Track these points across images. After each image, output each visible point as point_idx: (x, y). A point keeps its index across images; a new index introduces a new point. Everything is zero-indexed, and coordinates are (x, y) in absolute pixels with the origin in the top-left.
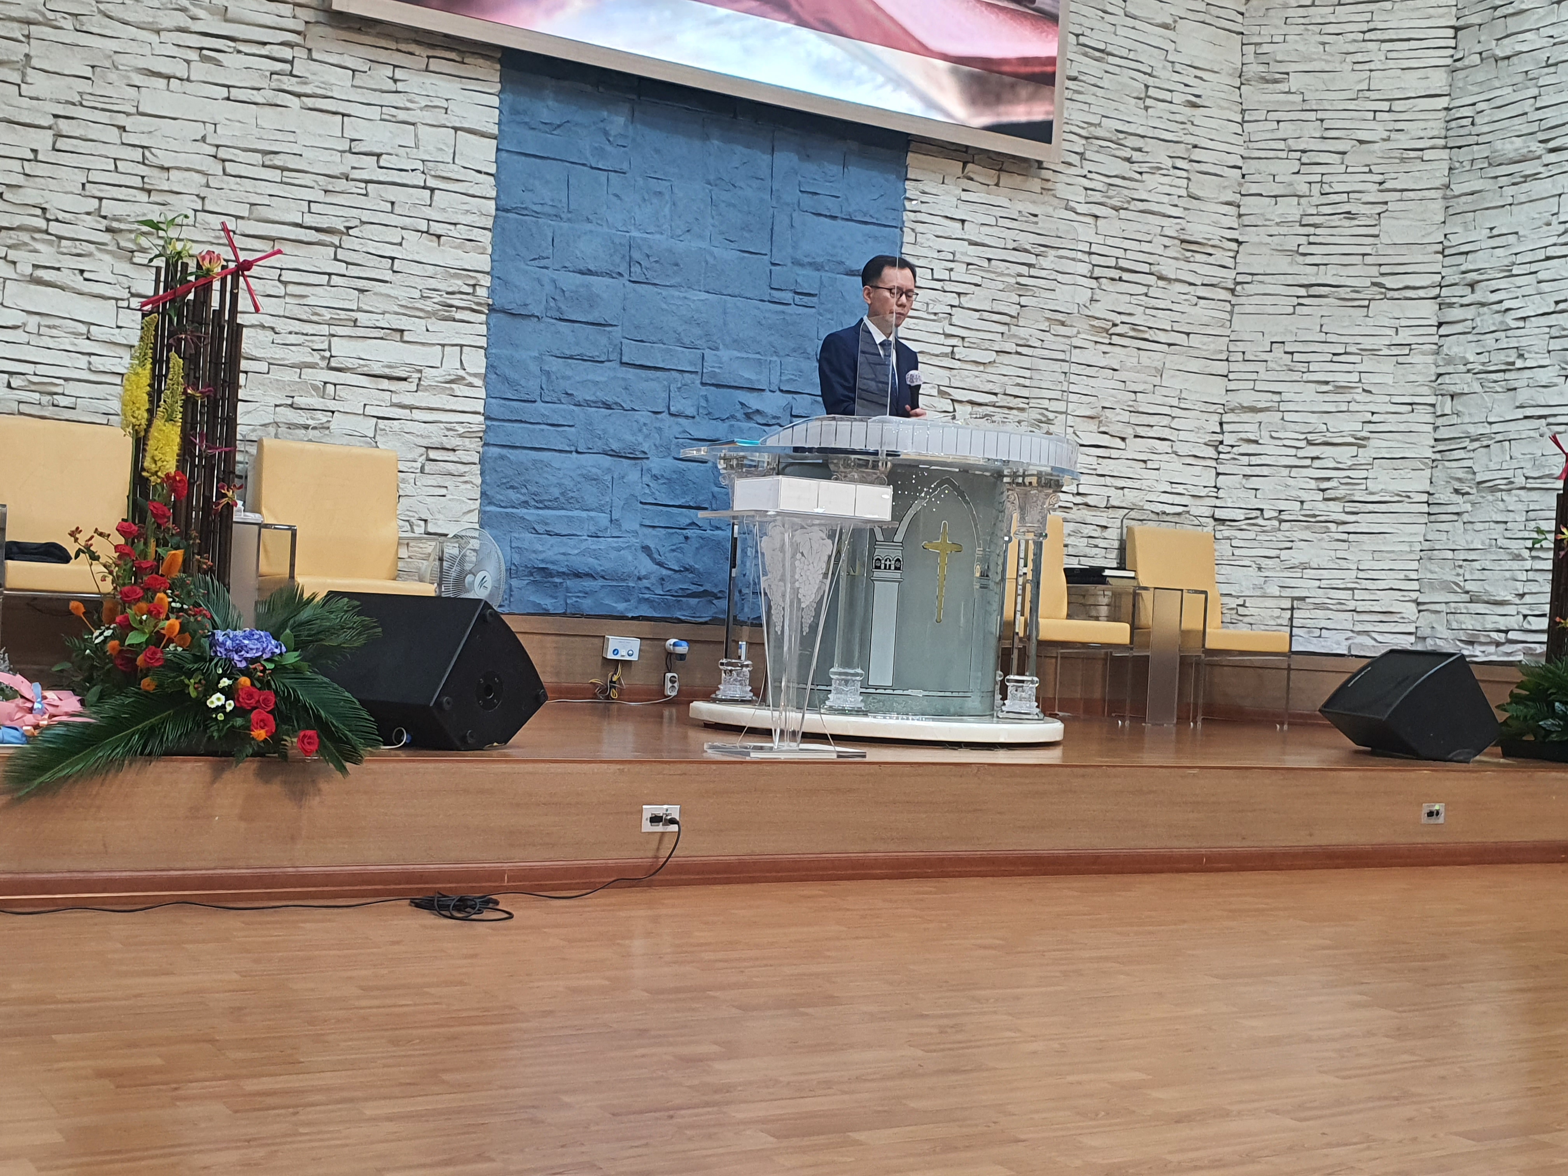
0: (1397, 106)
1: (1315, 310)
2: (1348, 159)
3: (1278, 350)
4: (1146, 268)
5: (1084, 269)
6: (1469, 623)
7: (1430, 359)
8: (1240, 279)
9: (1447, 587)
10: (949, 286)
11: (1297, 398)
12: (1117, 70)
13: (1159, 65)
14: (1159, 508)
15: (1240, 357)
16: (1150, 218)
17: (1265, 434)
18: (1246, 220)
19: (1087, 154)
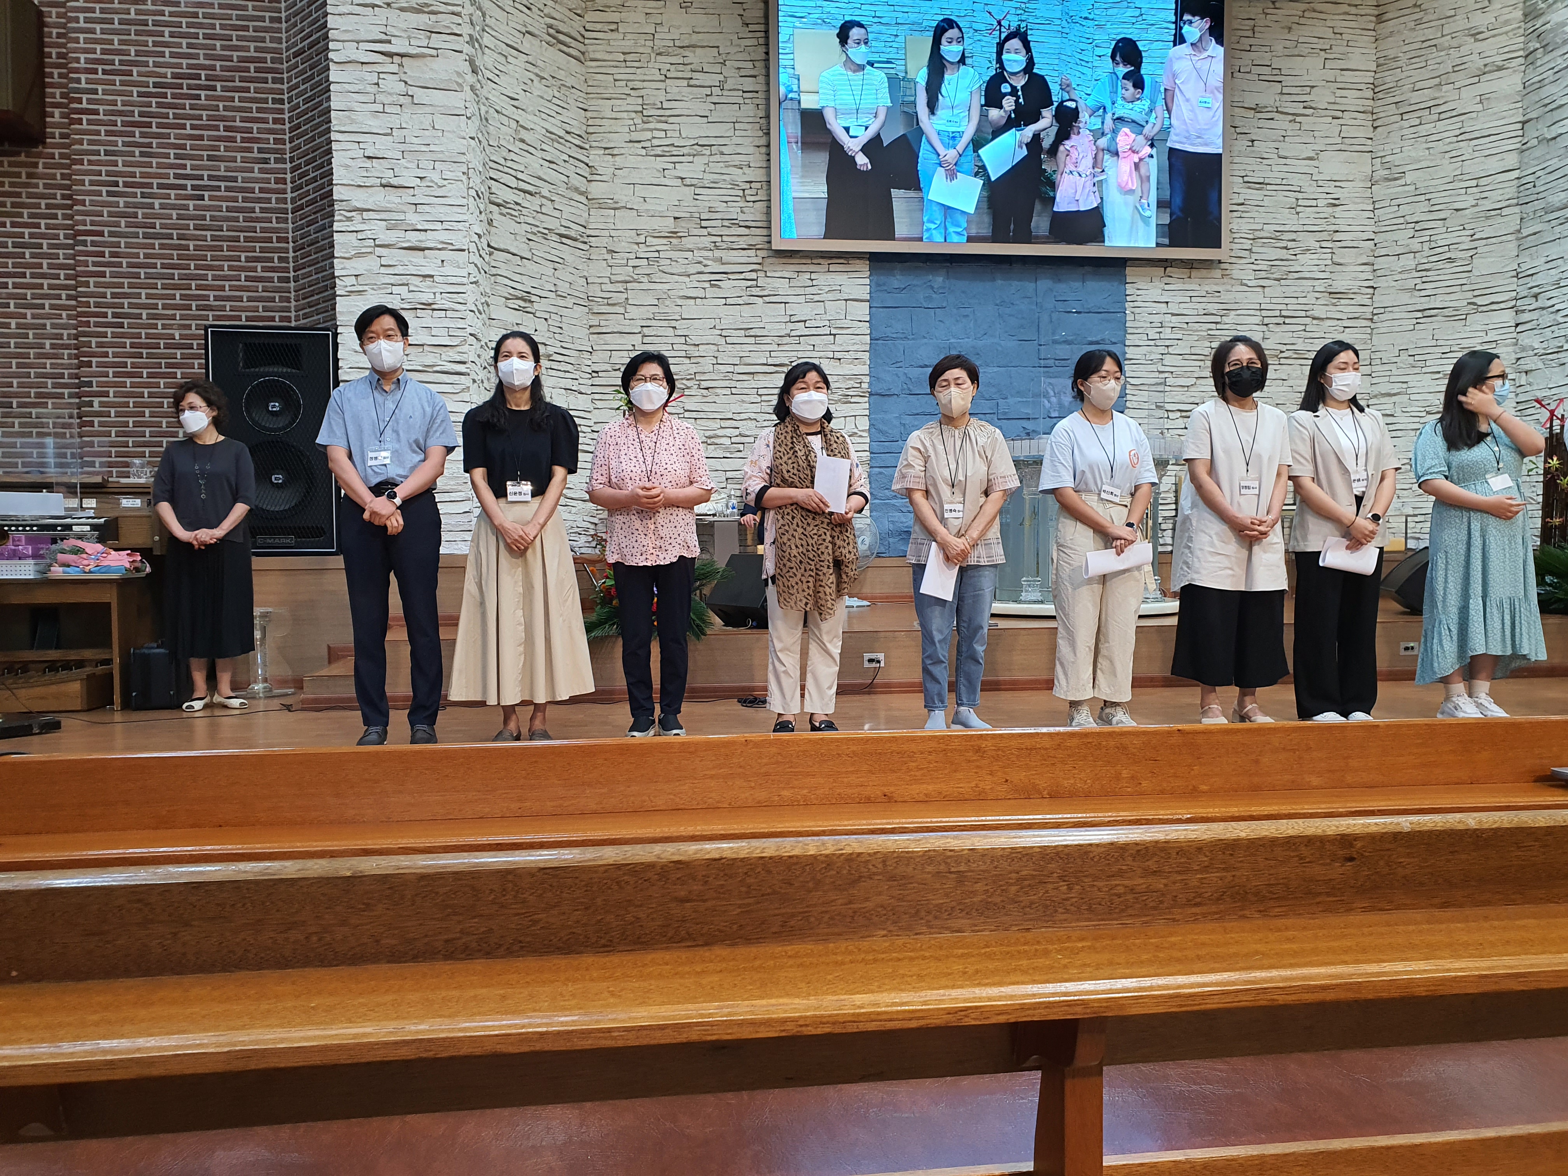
0: (1482, 182)
1: (1428, 326)
2: (1448, 223)
3: (1404, 354)
4: (1303, 314)
5: (1257, 320)
7: (1510, 349)
10: (1159, 343)
11: (1419, 385)
12: (1274, 193)
13: (1306, 184)
15: (1379, 362)
16: (1304, 282)
17: (1398, 410)
18: (1379, 273)
19: (1254, 250)
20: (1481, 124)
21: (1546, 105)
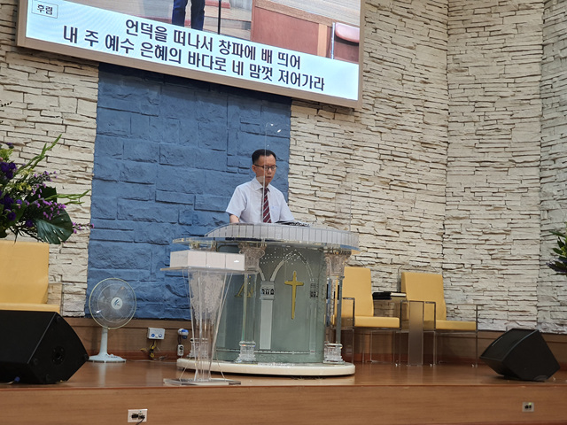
0: (518, 80)
1: (483, 173)
2: (496, 105)
3: (468, 191)
4: (405, 155)
5: (376, 156)
6: (561, 316)
7: (537, 194)
8: (449, 159)
9: (550, 299)
10: (312, 164)
11: (477, 213)
12: (388, 68)
13: (408, 65)
14: (417, 264)
15: (451, 194)
16: (406, 133)
17: (464, 229)
18: (451, 133)
19: (376, 105)
20: (517, 42)
21: (559, 36)
